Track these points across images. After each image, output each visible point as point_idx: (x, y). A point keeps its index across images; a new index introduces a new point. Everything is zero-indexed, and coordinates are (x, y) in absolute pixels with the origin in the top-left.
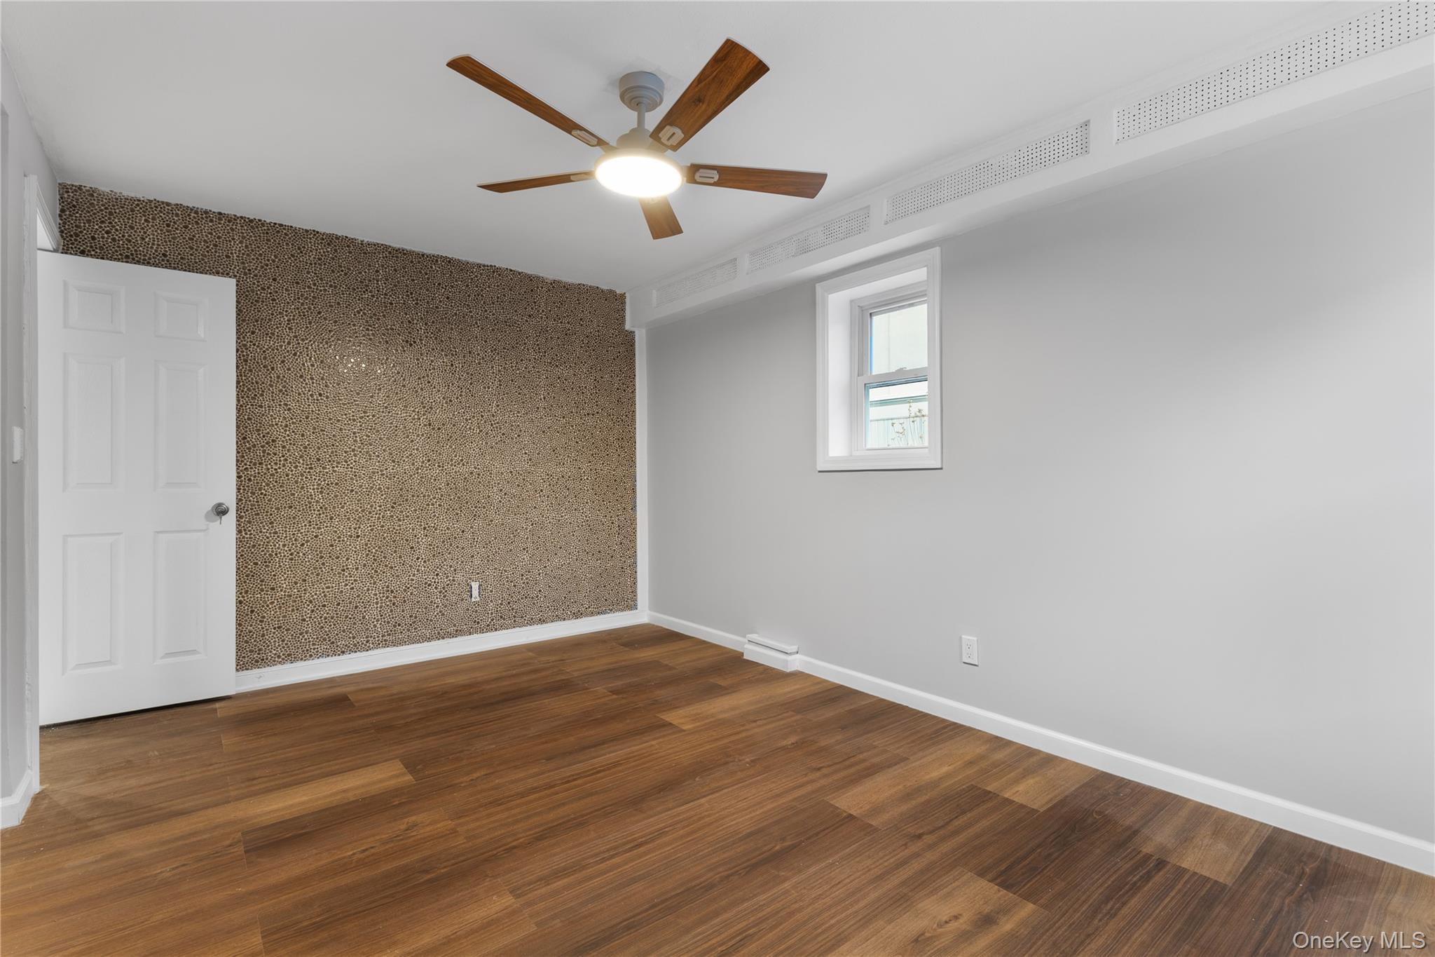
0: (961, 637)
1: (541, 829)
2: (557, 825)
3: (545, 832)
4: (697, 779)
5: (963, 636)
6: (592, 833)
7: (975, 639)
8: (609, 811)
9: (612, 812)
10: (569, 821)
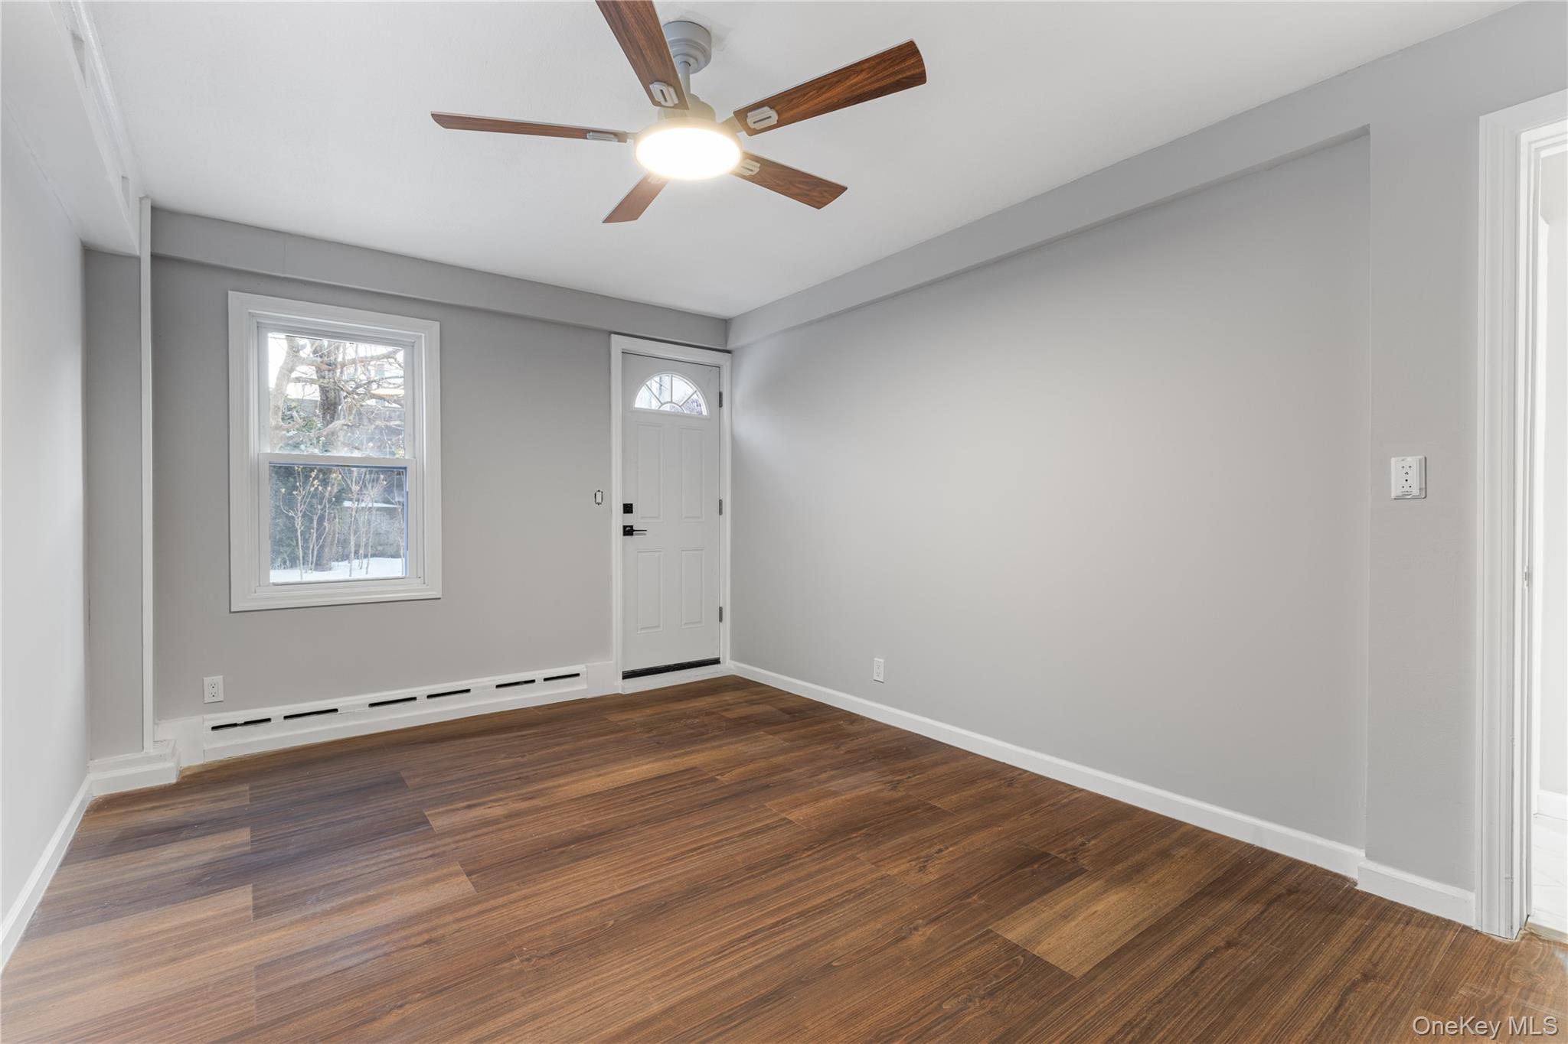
1: (791, 865)
2: (777, 868)
3: (786, 862)
4: (612, 922)
6: (739, 860)
8: (726, 881)
9: (722, 880)
10: (766, 872)
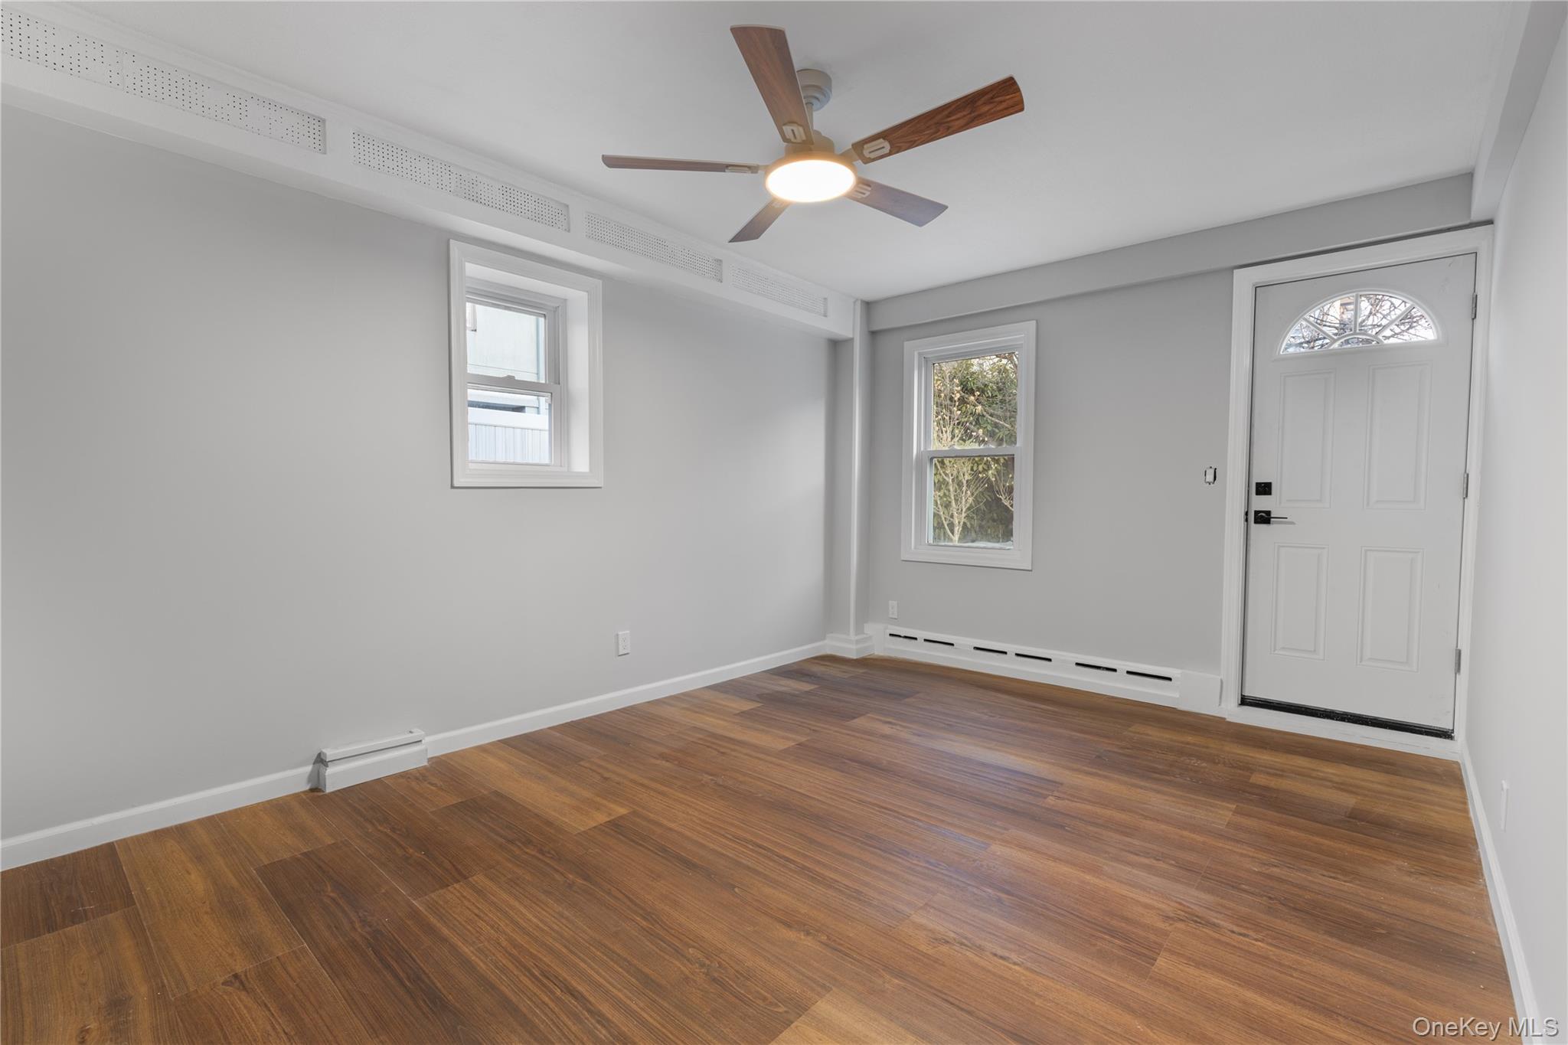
0: (617, 635)
5: (620, 633)
7: (628, 632)
